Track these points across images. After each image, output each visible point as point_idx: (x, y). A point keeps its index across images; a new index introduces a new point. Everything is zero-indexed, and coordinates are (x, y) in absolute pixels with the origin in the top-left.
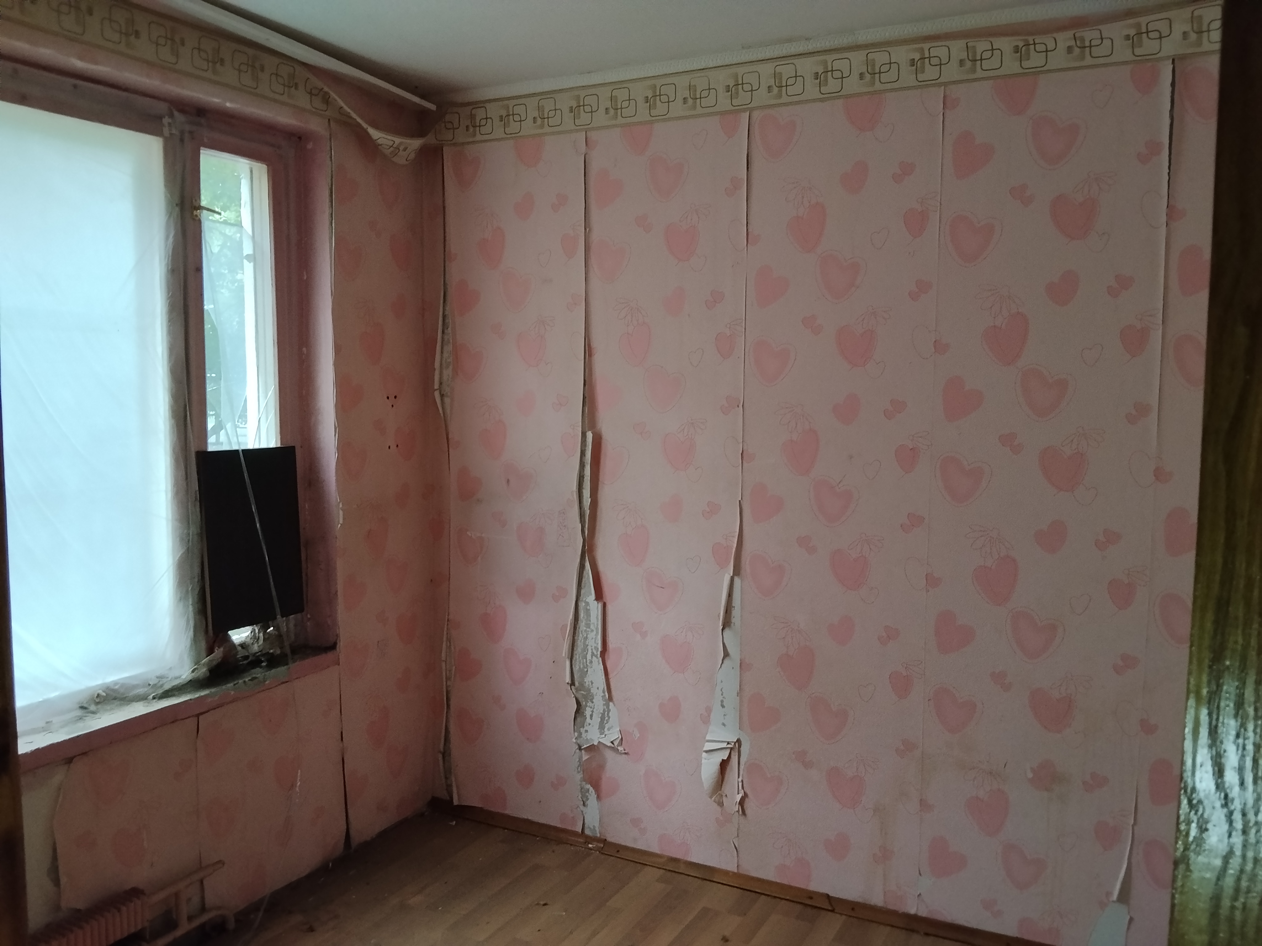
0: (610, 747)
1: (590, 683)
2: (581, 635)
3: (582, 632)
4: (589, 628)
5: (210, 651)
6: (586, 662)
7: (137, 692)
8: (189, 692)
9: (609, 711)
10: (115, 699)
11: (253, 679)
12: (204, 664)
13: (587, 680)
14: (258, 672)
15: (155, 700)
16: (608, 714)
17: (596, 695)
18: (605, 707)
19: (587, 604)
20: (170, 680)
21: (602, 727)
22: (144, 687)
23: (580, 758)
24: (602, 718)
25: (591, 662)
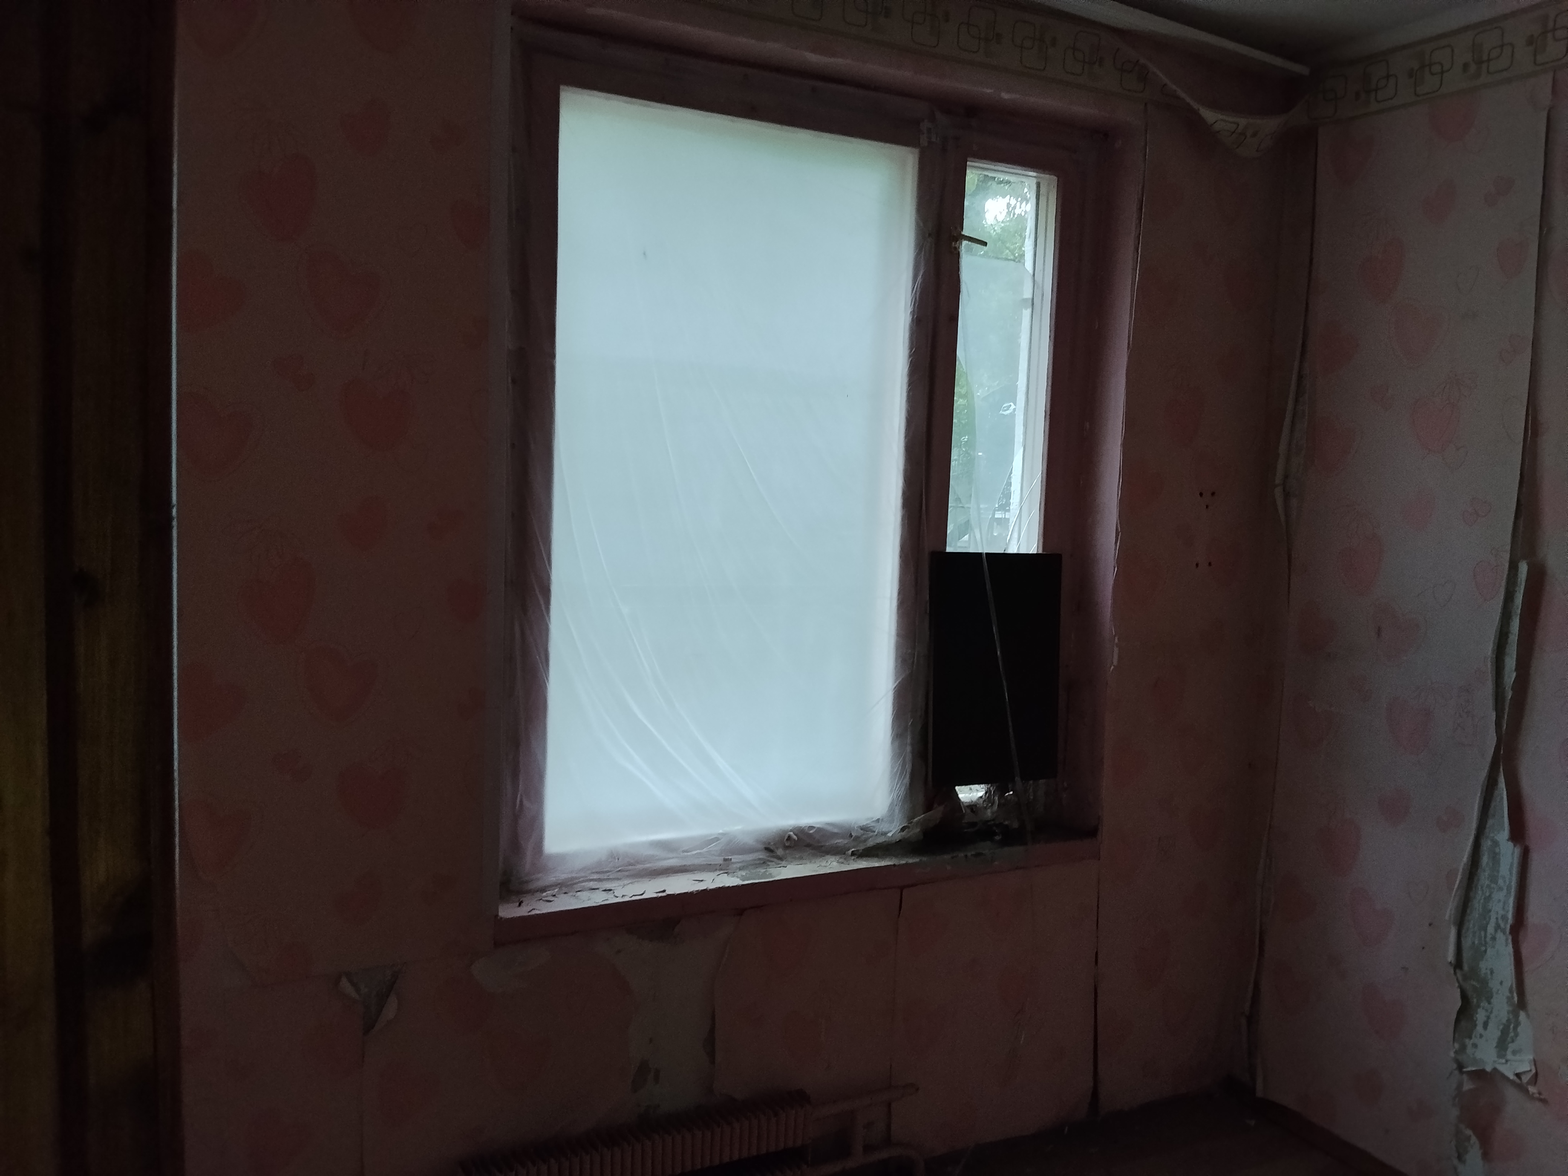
0: (1512, 1082)
1: (1489, 972)
2: (1480, 892)
3: (1482, 887)
4: (1496, 883)
5: (928, 807)
6: (1485, 937)
7: (836, 842)
8: (896, 856)
9: (1517, 1024)
10: (808, 845)
11: (978, 855)
12: (918, 822)
13: (1484, 966)
14: (985, 848)
15: (853, 858)
16: (1515, 1028)
17: (1497, 993)
18: (1511, 1017)
19: (1496, 843)
20: (877, 835)
21: (1502, 1045)
22: (843, 837)
23: (1460, 1085)
24: (1505, 1032)
25: (1494, 938)
